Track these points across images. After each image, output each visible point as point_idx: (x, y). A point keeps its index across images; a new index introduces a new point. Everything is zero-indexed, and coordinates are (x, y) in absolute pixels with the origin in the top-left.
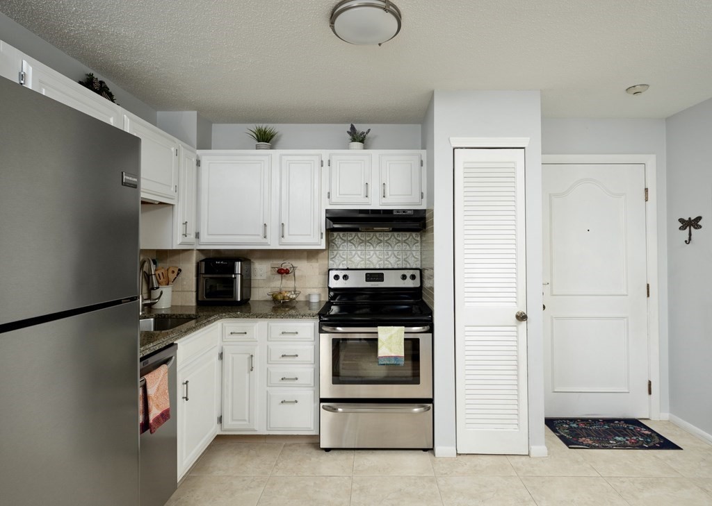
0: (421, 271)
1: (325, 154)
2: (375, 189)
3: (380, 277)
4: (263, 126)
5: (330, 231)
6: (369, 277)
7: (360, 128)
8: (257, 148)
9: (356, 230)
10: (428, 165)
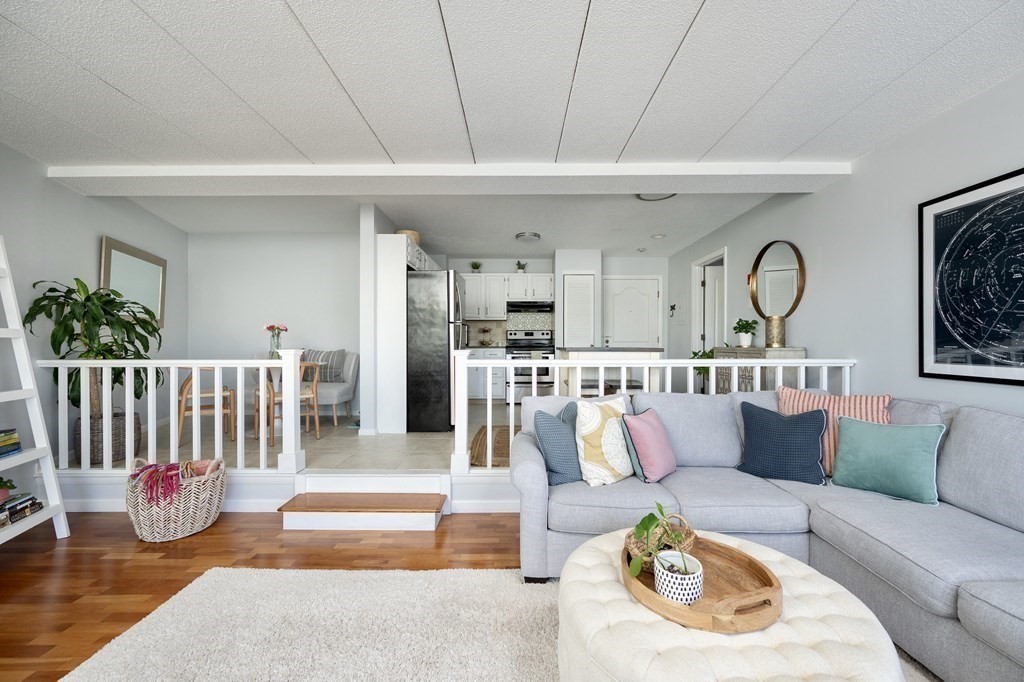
0: (552, 332)
1: (506, 276)
2: (530, 292)
3: (532, 334)
4: (475, 260)
5: (509, 311)
6: (527, 334)
7: (523, 262)
8: (473, 272)
9: (520, 311)
10: (553, 280)
